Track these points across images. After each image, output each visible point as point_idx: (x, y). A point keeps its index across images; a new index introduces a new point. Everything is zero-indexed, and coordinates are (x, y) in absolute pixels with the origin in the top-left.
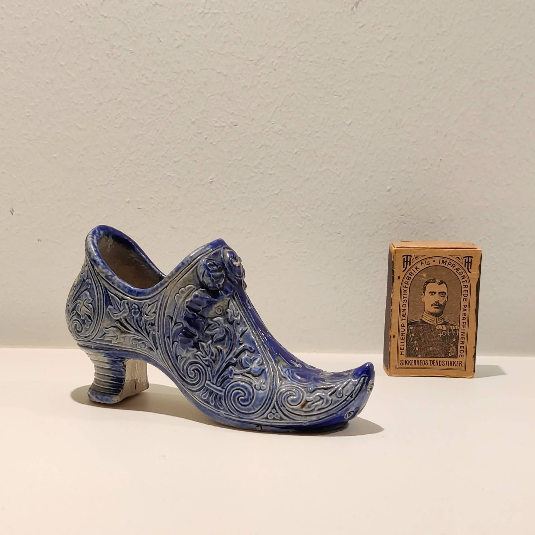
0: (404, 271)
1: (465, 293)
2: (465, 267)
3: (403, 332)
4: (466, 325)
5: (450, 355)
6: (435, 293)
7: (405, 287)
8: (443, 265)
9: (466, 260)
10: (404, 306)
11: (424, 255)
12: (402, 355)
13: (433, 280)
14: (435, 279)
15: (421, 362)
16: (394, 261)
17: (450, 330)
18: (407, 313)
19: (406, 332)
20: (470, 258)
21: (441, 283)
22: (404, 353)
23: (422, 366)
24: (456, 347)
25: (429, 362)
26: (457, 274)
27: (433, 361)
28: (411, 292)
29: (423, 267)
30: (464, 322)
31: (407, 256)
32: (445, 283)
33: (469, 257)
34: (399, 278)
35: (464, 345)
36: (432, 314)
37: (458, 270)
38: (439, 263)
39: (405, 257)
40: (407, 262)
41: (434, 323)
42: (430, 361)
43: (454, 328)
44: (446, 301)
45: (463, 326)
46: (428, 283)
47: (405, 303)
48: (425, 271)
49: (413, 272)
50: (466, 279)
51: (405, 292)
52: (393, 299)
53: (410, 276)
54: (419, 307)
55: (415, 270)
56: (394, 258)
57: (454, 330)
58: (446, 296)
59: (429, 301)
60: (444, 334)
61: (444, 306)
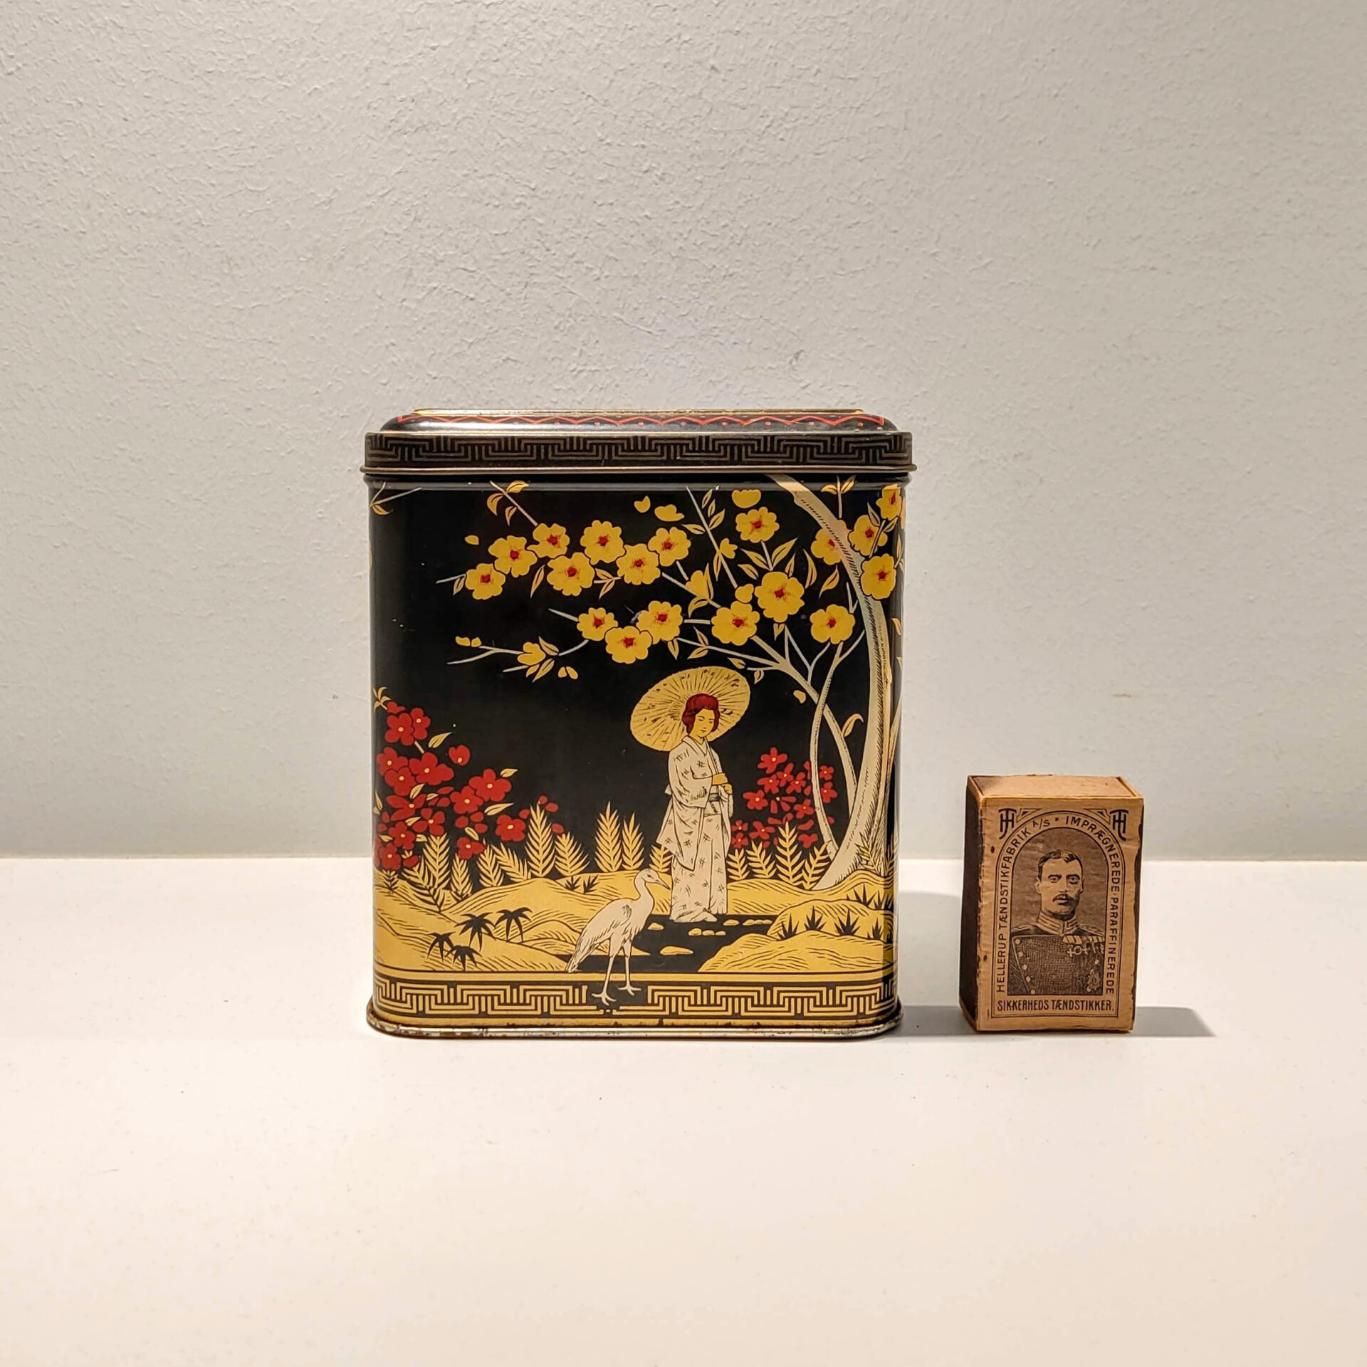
0: (1001, 838)
1: (1114, 876)
2: (1114, 828)
3: (1003, 950)
4: (1118, 935)
5: (1089, 990)
6: (1059, 877)
7: (1005, 867)
8: (1074, 826)
9: (1114, 816)
10: (1004, 901)
11: (1038, 810)
13: (1055, 853)
14: (1059, 852)
15: (1035, 1004)
16: (984, 821)
17: (1089, 945)
18: (1009, 914)
19: (1007, 950)
20: (1123, 814)
21: (1071, 858)
22: (1005, 988)
23: (1038, 1012)
24: (1100, 975)
25: (1050, 1004)
26: (1100, 842)
27: (1059, 1001)
28: (1015, 876)
29: (1037, 830)
30: (1113, 930)
31: (1007, 810)
32: (1077, 859)
33: (1120, 811)
34: (993, 850)
35: (1115, 971)
36: (1055, 915)
37: (1100, 835)
38: (1067, 823)
39: (1004, 813)
41: (1060, 933)
42: (1053, 1001)
43: (1096, 941)
44: (1080, 892)
45: (1112, 937)
46: (1045, 859)
47: (1004, 896)
48: (1040, 837)
49: (1019, 840)
50: (1116, 851)
51: (1004, 875)
52: (983, 889)
53: (1013, 847)
54: (1031, 903)
55: (1023, 836)
56: (984, 814)
57: (1095, 944)
58: (1080, 882)
59: (1049, 891)
60: (1077, 951)
61: (1077, 902)
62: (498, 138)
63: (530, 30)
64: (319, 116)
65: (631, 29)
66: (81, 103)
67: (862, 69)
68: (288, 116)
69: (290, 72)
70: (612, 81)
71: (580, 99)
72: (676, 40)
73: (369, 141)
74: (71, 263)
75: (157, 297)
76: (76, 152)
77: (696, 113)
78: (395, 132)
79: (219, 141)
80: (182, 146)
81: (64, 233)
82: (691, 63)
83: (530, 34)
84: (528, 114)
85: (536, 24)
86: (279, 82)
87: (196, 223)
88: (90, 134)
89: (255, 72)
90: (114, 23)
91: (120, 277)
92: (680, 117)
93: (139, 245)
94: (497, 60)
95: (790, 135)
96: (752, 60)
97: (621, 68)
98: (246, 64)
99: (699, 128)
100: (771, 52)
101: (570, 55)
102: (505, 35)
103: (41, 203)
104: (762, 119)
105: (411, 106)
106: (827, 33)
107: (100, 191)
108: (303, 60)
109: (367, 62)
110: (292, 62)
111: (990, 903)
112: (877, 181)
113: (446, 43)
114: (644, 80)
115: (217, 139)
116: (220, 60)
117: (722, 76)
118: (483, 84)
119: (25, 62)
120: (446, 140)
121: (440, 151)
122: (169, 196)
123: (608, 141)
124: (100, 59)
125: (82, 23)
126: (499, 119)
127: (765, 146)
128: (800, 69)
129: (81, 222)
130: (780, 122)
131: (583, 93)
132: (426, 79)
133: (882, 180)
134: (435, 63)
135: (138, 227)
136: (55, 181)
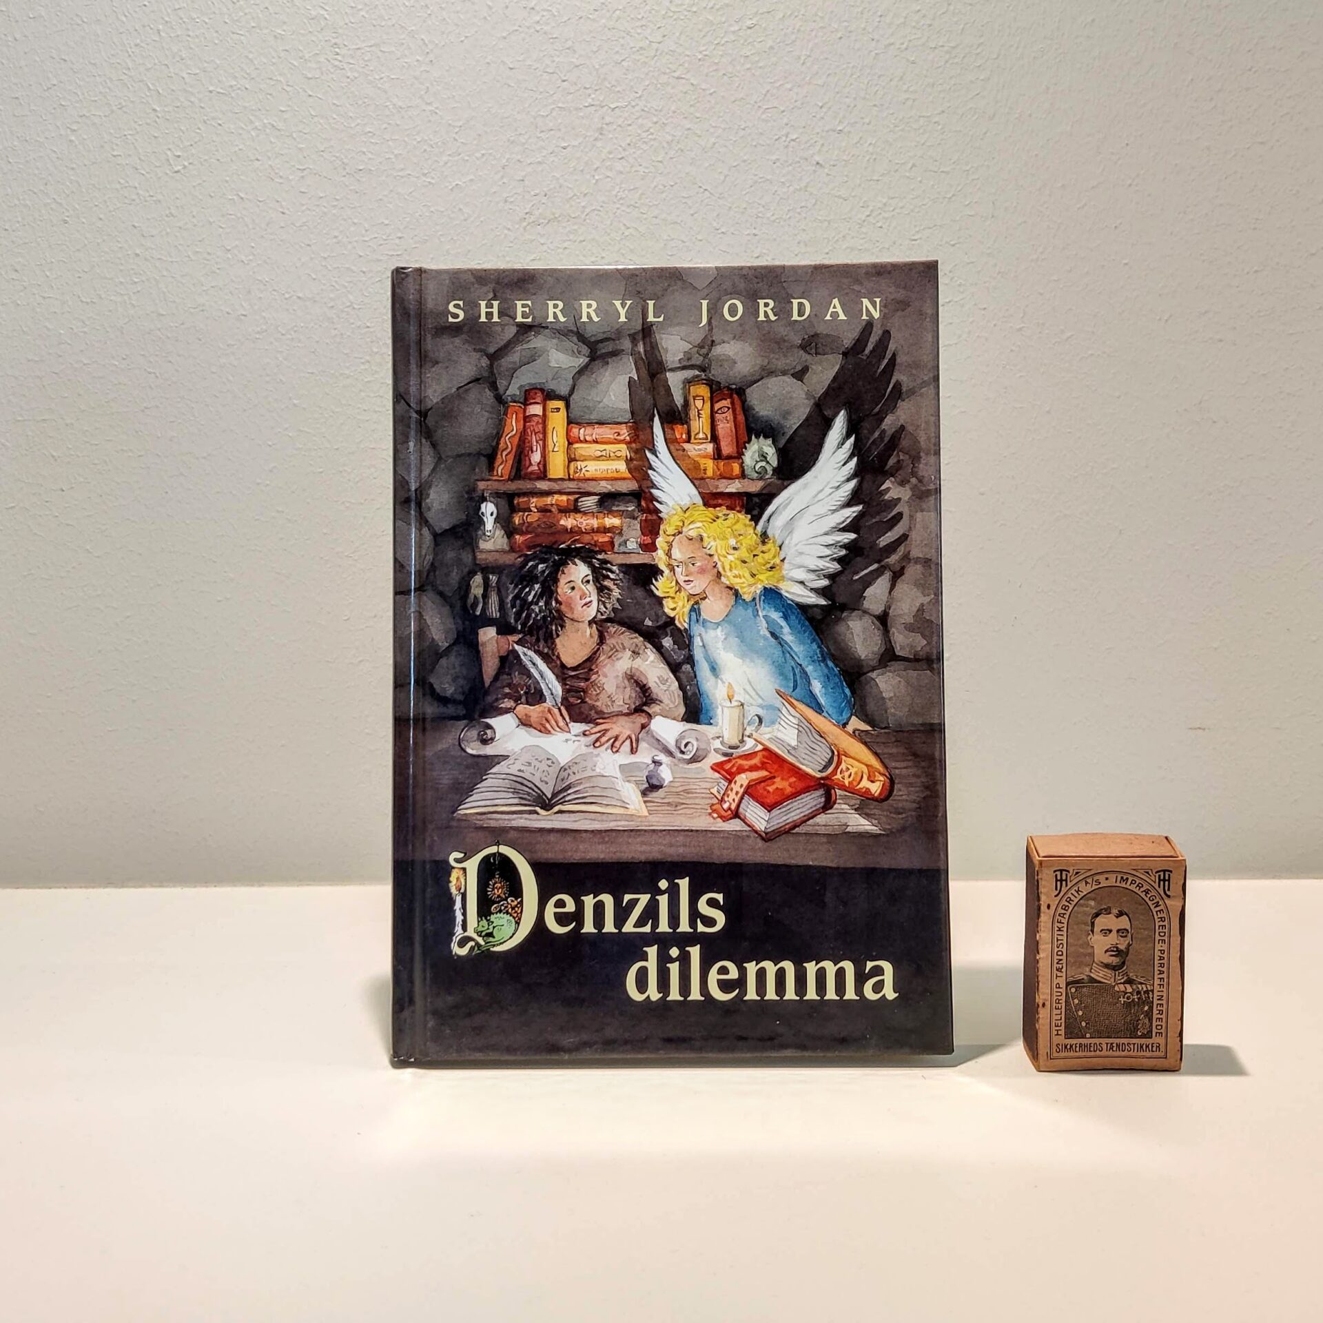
0: (1056, 896)
1: (1161, 930)
2: (1159, 887)
4: (1165, 983)
5: (1139, 1034)
6: (1110, 931)
7: (1060, 922)
8: (1123, 885)
9: (1159, 876)
10: (1060, 953)
11: (1090, 870)
12: (1058, 1034)
13: (1106, 910)
14: (1110, 908)
16: (1040, 881)
17: (1138, 993)
18: (1064, 965)
19: (1063, 997)
20: (1167, 873)
21: (1120, 914)
22: (1062, 1032)
23: (1093, 1053)
24: (1149, 1019)
26: (1147, 899)
28: (1070, 931)
29: (1089, 888)
30: (1160, 979)
31: (1061, 871)
32: (1127, 915)
33: (1165, 871)
34: (1049, 907)
35: (1163, 1016)
36: (1107, 966)
37: (1147, 893)
38: (1116, 882)
39: (1058, 873)
40: (1061, 880)
41: (1112, 982)
43: (1145, 989)
44: (1129, 945)
46: (1097, 915)
47: (1060, 949)
48: (1092, 895)
49: (1073, 898)
50: (1162, 907)
51: (1060, 930)
52: (1040, 942)
53: (1067, 904)
54: (1085, 955)
55: (1076, 895)
56: (1040, 874)
57: (1145, 992)
58: (1129, 935)
59: (1101, 944)
60: (1128, 998)
61: (1127, 953)
62: (623, 228)
63: (651, 130)
64: (460, 209)
65: (744, 129)
66: (242, 198)
67: (954, 163)
68: (432, 209)
69: (433, 170)
70: (726, 177)
71: (698, 193)
72: (784, 138)
73: (506, 232)
74: (233, 343)
75: (312, 373)
76: (237, 243)
77: (803, 204)
78: (529, 224)
79: (368, 233)
80: (336, 237)
81: (226, 315)
82: (797, 159)
83: (652, 134)
84: (650, 206)
85: (657, 125)
86: (424, 179)
87: (348, 307)
88: (251, 226)
89: (402, 169)
90: (273, 126)
91: (279, 356)
92: (788, 208)
93: (296, 326)
94: (622, 158)
95: (887, 224)
96: (853, 156)
97: (735, 164)
98: (393, 162)
99: (805, 218)
100: (871, 149)
101: (688, 153)
102: (630, 135)
103: (205, 288)
104: (863, 209)
105: (544, 200)
106: (921, 131)
107: (259, 278)
108: (445, 158)
109: (504, 161)
110: (436, 161)
111: (1047, 957)
112: (968, 263)
113: (576, 143)
114: (756, 175)
115: (366, 231)
116: (370, 159)
117: (826, 170)
118: (610, 179)
119: (191, 161)
120: (575, 230)
121: (570, 240)
122: (323, 282)
123: (723, 230)
124: (259, 158)
125: (244, 126)
126: (623, 211)
127: (866, 234)
128: (898, 164)
129: (243, 306)
130: (879, 211)
131: (700, 187)
132: (558, 176)
133: (972, 263)
134: (566, 161)
135: (294, 310)
136: (219, 269)
